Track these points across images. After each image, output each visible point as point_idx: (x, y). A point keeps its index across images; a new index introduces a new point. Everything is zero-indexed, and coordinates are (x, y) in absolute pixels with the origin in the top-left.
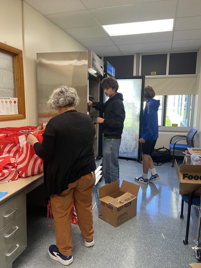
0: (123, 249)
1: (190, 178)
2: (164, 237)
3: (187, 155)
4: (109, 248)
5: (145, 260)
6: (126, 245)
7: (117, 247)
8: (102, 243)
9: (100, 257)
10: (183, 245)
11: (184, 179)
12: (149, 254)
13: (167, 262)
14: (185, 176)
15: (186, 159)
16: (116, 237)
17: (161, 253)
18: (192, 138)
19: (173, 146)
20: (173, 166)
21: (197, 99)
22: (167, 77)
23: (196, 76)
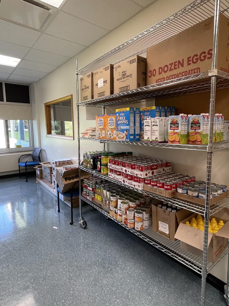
0: (35, 250)
1: (70, 179)
3: (38, 169)
4: (23, 257)
5: (56, 247)
6: (35, 247)
8: (14, 258)
9: (21, 267)
10: (70, 226)
11: (66, 181)
12: (55, 242)
14: (66, 179)
15: (38, 172)
16: (23, 247)
17: (62, 237)
18: (39, 155)
19: (24, 165)
20: (27, 181)
21: (35, 123)
22: (5, 104)
23: (31, 105)
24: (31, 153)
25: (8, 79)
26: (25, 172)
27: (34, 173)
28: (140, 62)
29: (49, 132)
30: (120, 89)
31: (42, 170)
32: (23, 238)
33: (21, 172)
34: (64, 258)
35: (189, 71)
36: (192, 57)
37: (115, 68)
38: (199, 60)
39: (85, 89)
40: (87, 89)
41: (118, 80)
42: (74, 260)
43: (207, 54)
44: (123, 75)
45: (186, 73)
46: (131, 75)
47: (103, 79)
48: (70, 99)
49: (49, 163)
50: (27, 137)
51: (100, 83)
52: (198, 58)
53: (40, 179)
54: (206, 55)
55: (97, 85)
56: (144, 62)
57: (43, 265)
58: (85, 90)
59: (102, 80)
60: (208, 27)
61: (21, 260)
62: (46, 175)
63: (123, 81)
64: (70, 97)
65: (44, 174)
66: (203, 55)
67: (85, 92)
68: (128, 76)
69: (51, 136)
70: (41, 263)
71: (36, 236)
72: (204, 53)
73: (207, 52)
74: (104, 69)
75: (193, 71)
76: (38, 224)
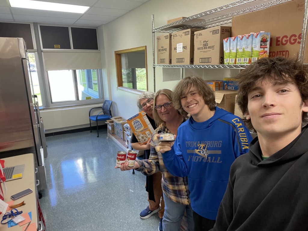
0: (113, 213)
2: (132, 191)
3: (110, 124)
4: (103, 218)
5: (133, 211)
6: (113, 209)
7: (108, 215)
8: (95, 219)
9: (102, 228)
12: (132, 206)
13: (145, 204)
15: (109, 128)
16: (102, 209)
17: (138, 201)
18: (110, 109)
19: (95, 119)
20: (98, 137)
21: (105, 72)
22: (72, 51)
23: (100, 52)
24: (101, 105)
25: (74, 23)
26: (96, 125)
27: (105, 127)
28: (224, 33)
29: (120, 84)
30: (201, 60)
31: (114, 126)
32: (101, 200)
33: (92, 126)
34: (141, 223)
35: (278, 52)
36: (281, 38)
37: (196, 35)
38: (289, 42)
39: (162, 50)
40: (165, 51)
41: (199, 49)
42: (151, 226)
43: (297, 37)
44: (205, 45)
45: (274, 53)
46: (212, 47)
47: (182, 43)
48: (144, 50)
49: (121, 118)
50: (96, 87)
51: (179, 48)
52: (288, 40)
53: (112, 135)
54: (297, 39)
55: (175, 49)
56: (229, 32)
57: (122, 228)
58: (161, 52)
59: (181, 45)
60: (300, 8)
61: (101, 222)
62: (118, 131)
63: (204, 52)
64: (144, 48)
65: (116, 130)
66: (293, 38)
67: (162, 53)
68: (209, 47)
69: (123, 88)
70: (120, 226)
71: (113, 198)
72: (295, 36)
73: (298, 35)
74: (183, 33)
75: (281, 53)
76: (114, 186)
